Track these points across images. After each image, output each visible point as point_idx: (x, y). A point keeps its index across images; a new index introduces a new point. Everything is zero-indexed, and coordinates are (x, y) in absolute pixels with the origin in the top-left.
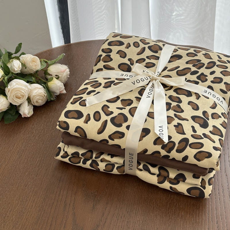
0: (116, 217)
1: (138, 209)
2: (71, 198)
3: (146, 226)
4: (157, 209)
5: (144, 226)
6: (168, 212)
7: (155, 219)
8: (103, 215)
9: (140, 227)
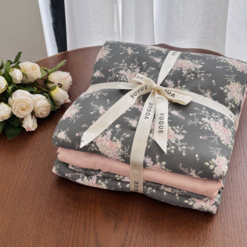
0: (142, 235)
1: (163, 225)
2: (90, 218)
3: (174, 243)
4: (183, 224)
5: (172, 243)
6: (195, 226)
7: (183, 234)
8: (127, 234)
9: (168, 244)
